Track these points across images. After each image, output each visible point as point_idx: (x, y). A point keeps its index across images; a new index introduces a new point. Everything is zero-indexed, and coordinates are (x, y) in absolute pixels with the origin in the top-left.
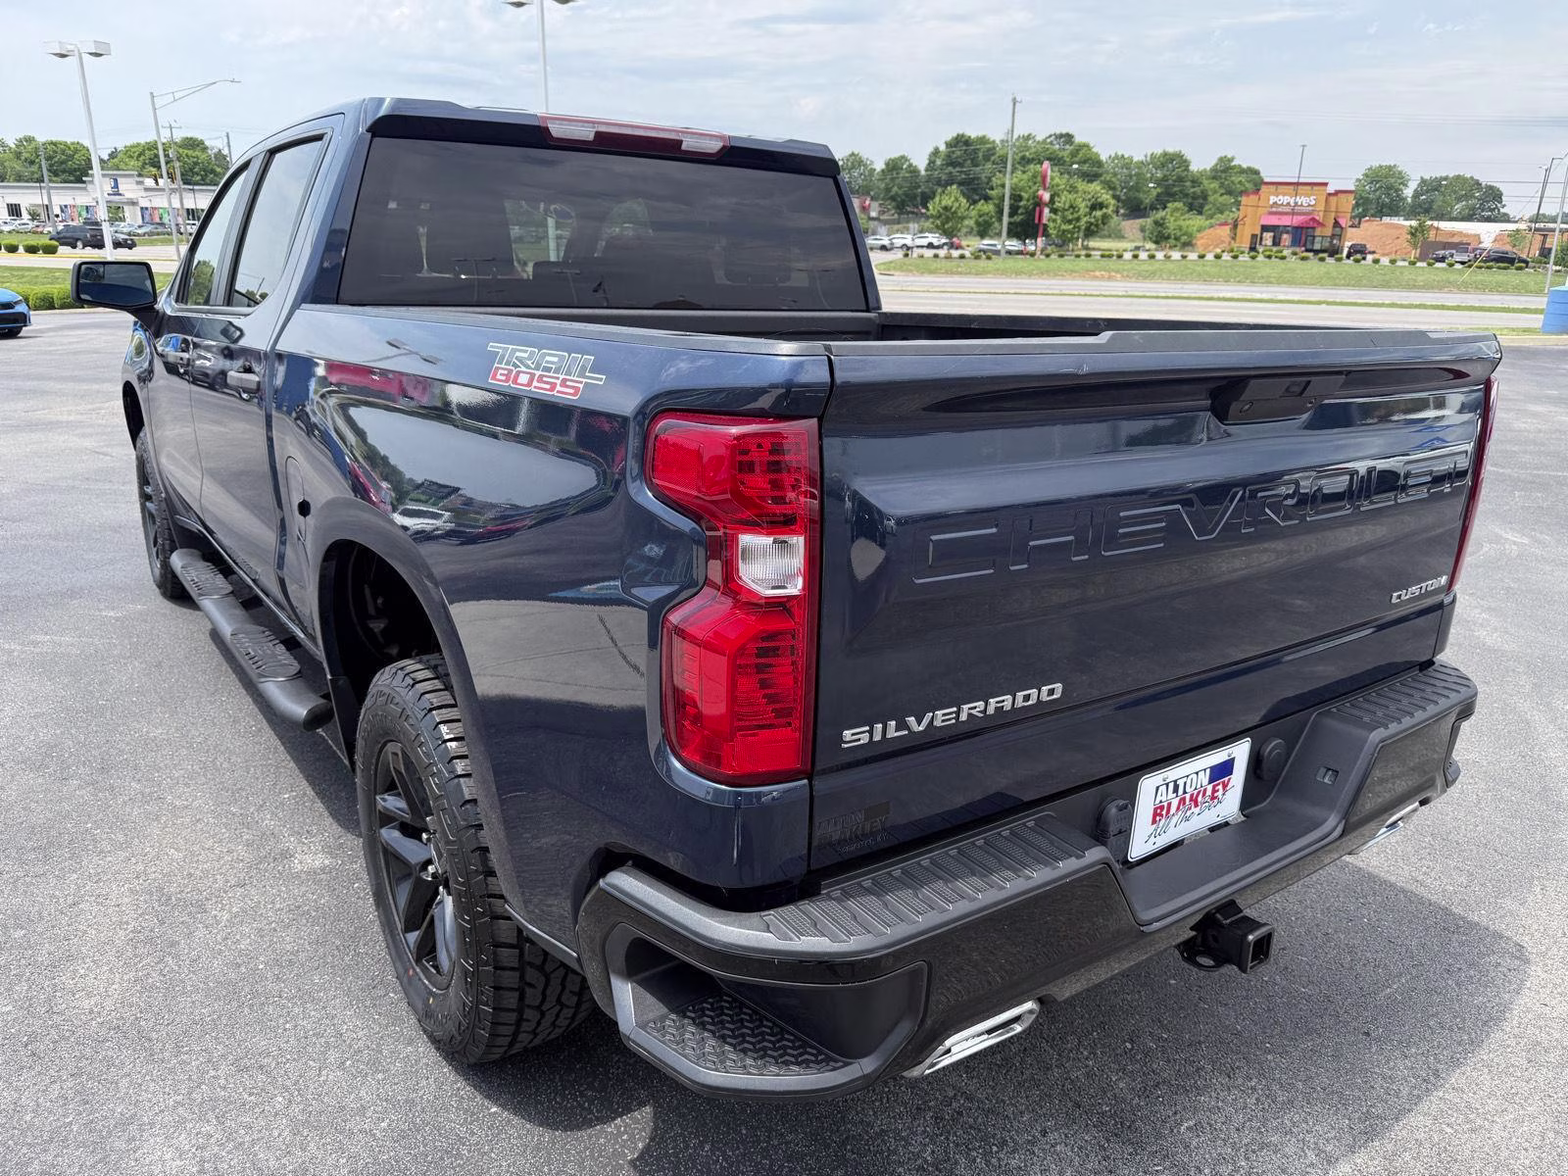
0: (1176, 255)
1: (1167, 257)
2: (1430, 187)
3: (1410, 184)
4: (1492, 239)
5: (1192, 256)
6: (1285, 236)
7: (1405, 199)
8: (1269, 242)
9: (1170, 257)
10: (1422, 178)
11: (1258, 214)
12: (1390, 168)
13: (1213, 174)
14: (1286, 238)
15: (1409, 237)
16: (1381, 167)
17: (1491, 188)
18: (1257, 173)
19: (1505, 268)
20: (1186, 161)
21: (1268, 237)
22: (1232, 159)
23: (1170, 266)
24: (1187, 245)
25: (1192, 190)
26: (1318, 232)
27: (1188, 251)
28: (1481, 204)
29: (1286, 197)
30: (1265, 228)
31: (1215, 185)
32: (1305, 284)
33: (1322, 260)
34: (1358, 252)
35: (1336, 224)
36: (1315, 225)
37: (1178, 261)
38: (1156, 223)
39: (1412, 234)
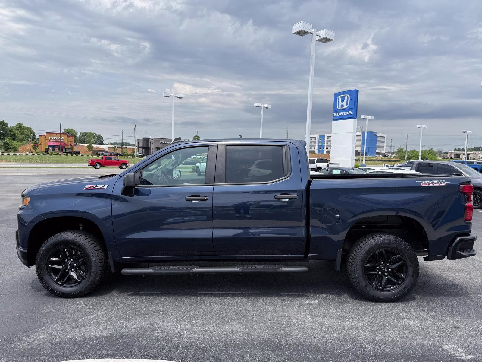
0: (12, 154)
1: (9, 155)
2: (83, 135)
3: (78, 134)
4: (107, 149)
5: (18, 154)
6: (56, 148)
7: (78, 138)
8: (51, 150)
9: (22, 155)
10: (81, 133)
11: (46, 142)
12: (72, 129)
13: (16, 128)
14: (57, 149)
15: (87, 149)
16: (69, 129)
17: (99, 136)
18: (30, 128)
19: (121, 157)
20: (6, 124)
21: (51, 149)
22: (22, 124)
23: (22, 158)
24: (16, 150)
25: (10, 133)
26: (66, 147)
27: (16, 152)
28: (98, 140)
29: (54, 137)
30: (49, 146)
31: (17, 132)
32: (71, 162)
33: (72, 155)
34: (77, 153)
35: (71, 145)
36: (65, 145)
37: (6, 156)
38: (5, 143)
39: (88, 148)
